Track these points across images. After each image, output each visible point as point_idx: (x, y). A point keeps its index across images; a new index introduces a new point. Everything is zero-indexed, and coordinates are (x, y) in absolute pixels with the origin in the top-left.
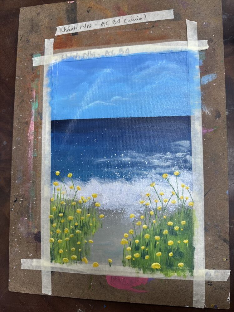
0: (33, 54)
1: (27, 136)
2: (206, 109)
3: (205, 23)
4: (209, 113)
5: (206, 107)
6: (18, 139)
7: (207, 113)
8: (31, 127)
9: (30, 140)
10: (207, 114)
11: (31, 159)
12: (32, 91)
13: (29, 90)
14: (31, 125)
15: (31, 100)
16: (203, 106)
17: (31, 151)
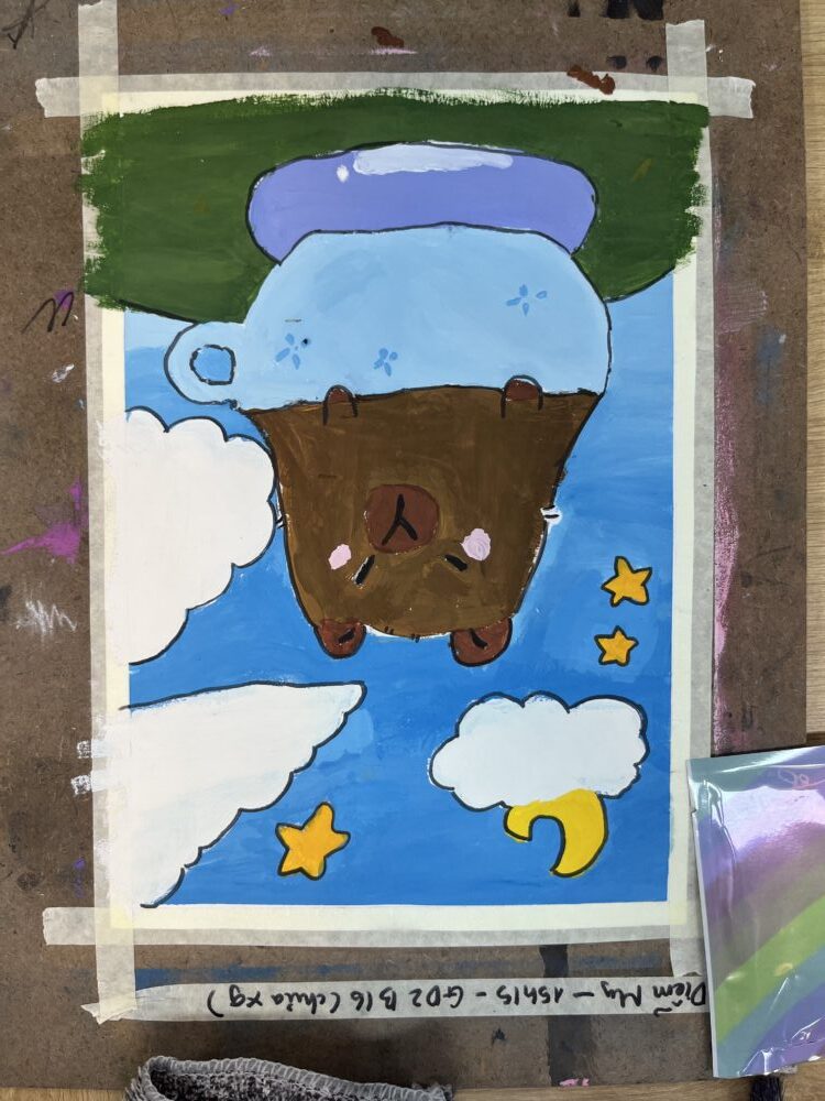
1: (743, 526)
2: (42, 624)
4: (32, 608)
5: (44, 630)
7: (37, 609)
8: (730, 565)
9: (729, 511)
10: (39, 602)
12: (730, 715)
13: (744, 717)
14: (729, 573)
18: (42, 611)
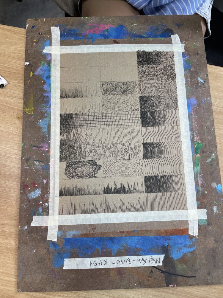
0: (208, 225)
2: (38, 166)
3: (35, 251)
4: (36, 163)
5: (38, 168)
6: (210, 137)
9: (198, 136)
11: (194, 119)
12: (203, 184)
15: (202, 175)
16: (40, 169)
17: (196, 126)
18: (38, 163)
